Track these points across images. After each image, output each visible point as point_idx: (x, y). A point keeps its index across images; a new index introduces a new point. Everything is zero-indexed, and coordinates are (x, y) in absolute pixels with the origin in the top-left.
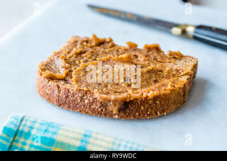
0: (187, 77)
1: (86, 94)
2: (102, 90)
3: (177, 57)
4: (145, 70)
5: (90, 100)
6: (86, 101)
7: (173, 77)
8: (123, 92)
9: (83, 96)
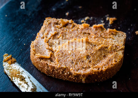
0: (122, 51)
1: (65, 69)
2: (74, 67)
3: (114, 33)
4: (97, 48)
5: (68, 73)
6: (66, 74)
7: (114, 52)
8: (87, 67)
9: (64, 71)
